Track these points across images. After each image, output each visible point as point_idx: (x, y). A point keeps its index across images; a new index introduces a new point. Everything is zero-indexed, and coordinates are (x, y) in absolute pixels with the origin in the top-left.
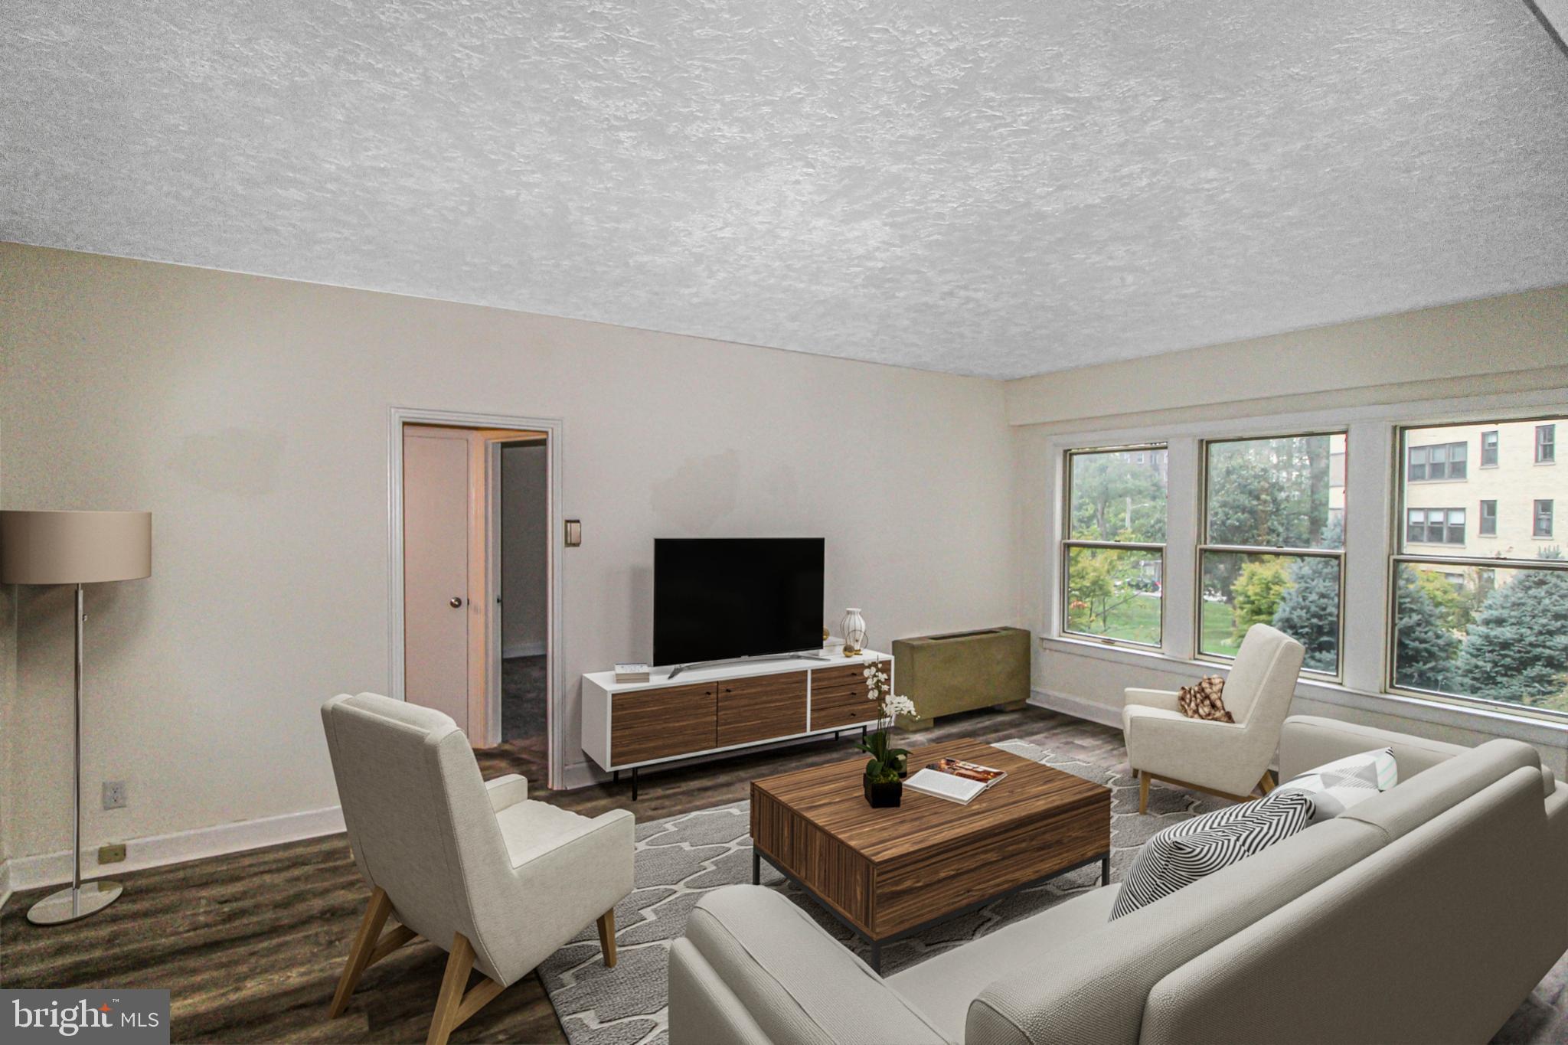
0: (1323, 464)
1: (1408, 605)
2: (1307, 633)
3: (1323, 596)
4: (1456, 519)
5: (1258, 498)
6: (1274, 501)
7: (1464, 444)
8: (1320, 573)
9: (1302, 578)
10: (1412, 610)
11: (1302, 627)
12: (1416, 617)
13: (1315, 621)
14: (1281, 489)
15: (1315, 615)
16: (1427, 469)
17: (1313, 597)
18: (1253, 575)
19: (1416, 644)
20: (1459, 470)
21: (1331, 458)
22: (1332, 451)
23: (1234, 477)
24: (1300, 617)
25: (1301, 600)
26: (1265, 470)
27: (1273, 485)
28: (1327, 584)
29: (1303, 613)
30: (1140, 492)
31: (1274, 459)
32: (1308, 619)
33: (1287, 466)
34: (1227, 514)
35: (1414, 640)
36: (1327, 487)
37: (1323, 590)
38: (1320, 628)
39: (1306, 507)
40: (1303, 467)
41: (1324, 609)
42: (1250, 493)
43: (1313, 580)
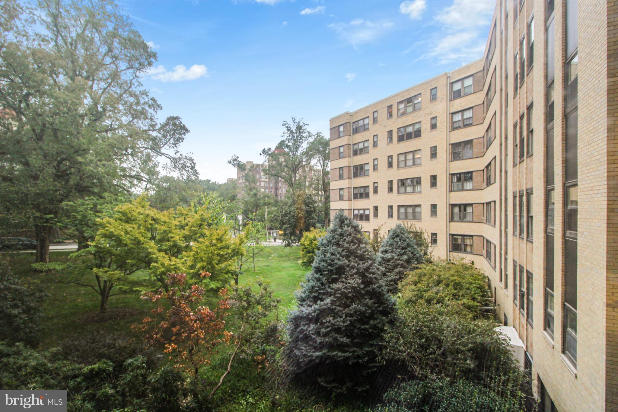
0: (328, 193)
1: (367, 256)
2: (326, 274)
3: (332, 254)
4: (367, 212)
5: (308, 206)
6: (314, 207)
7: (368, 186)
8: (331, 242)
9: (323, 245)
10: (368, 258)
11: (324, 271)
12: (370, 262)
13: (329, 267)
14: (316, 202)
15: (330, 265)
16: (358, 195)
17: (328, 255)
18: (307, 237)
19: (371, 275)
20: (367, 195)
21: (331, 191)
22: (331, 188)
23: (300, 198)
24: (323, 266)
25: (323, 256)
26: (310, 195)
27: (313, 201)
28: (334, 248)
29: (324, 264)
30: (269, 204)
31: (314, 192)
32: (327, 267)
33: (318, 194)
34: (298, 212)
35: (370, 273)
36: (330, 202)
37: (332, 251)
38: (332, 271)
39: (323, 209)
40: (322, 195)
41: (333, 261)
42: (306, 204)
43: (328, 246)
